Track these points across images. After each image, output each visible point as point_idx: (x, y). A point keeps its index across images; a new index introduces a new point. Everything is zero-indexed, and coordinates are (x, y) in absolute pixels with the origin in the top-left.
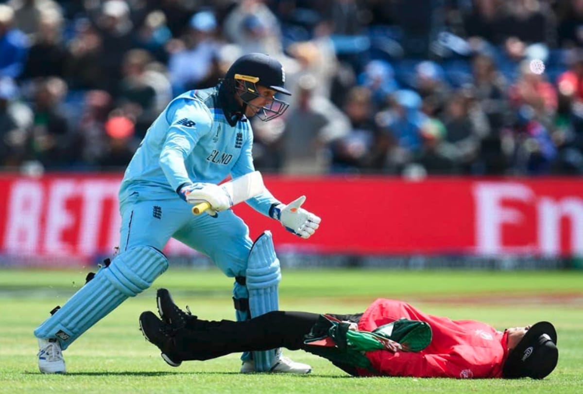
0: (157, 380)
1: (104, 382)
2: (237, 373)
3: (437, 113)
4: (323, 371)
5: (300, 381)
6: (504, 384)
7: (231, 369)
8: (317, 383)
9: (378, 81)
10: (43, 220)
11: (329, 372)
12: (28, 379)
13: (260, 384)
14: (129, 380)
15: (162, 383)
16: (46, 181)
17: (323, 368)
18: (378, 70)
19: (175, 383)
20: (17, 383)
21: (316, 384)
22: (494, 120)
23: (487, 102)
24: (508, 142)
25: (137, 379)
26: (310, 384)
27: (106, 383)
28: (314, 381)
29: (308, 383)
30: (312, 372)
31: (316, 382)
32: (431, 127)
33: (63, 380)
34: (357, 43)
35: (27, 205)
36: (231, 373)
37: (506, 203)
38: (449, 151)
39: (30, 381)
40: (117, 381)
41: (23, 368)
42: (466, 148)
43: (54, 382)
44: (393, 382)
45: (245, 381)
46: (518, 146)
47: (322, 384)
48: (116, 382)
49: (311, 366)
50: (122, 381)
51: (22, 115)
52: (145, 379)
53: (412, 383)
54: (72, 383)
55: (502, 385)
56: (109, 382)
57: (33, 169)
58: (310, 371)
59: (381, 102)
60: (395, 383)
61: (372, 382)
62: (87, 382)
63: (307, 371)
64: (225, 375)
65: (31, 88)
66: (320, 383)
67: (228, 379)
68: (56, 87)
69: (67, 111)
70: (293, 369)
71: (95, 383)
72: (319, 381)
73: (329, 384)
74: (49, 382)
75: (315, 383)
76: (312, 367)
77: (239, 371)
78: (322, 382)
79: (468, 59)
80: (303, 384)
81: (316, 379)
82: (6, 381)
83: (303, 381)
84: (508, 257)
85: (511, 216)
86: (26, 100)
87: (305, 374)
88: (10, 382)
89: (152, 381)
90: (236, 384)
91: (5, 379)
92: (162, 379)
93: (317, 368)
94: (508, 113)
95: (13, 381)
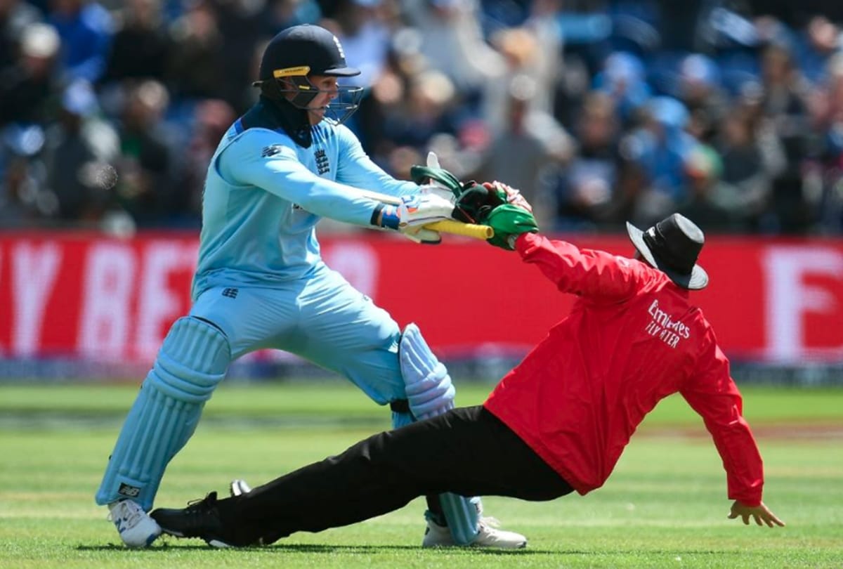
0: (301, 558)
1: (224, 562)
2: (418, 547)
3: (710, 137)
4: (543, 545)
5: (510, 561)
6: (807, 566)
7: (409, 541)
8: (536, 564)
9: (622, 85)
10: (134, 305)
11: (552, 546)
12: (112, 558)
13: (450, 564)
14: (260, 557)
15: (307, 563)
16: (138, 246)
17: (543, 539)
18: (622, 68)
19: (328, 563)
20: (96, 563)
21: (533, 566)
22: (793, 148)
23: (782, 118)
24: (813, 183)
25: (271, 557)
26: (525, 565)
27: (227, 562)
28: (530, 560)
29: (521, 563)
30: (528, 547)
31: (533, 561)
32: (701, 159)
33: (163, 558)
34: (593, 26)
35: (111, 281)
36: (407, 548)
37: (811, 280)
38: (728, 197)
39: (116, 559)
40: (243, 560)
41: (106, 540)
42: (752, 193)
43: (151, 562)
44: (645, 562)
45: (429, 560)
46: (828, 189)
47: (542, 565)
48: (241, 561)
49: (525, 536)
50: (249, 560)
51: (103, 138)
52: (283, 557)
53: (672, 563)
54: (178, 562)
55: (805, 567)
56: (230, 561)
57: (120, 225)
58: (525, 543)
59: (629, 119)
60: (648, 563)
61: (614, 562)
62: (199, 562)
63: (521, 544)
64: (401, 550)
65: (117, 97)
66: (539, 564)
67: (404, 557)
68: (152, 95)
69: (170, 135)
70: (499, 541)
71: (211, 563)
72: (537, 561)
73: (552, 564)
74: (142, 562)
75: (531, 563)
76: (528, 539)
77: (421, 544)
78: (543, 562)
79: (754, 52)
80: (513, 564)
81: (533, 557)
82: (81, 560)
83: (515, 560)
84: (813, 364)
85: (818, 300)
86: (108, 115)
87: (517, 549)
88: (87, 562)
89: (292, 559)
90: (416, 564)
91: (79, 557)
92: (309, 557)
93: (535, 539)
94: (813, 137)
95: (91, 560)
